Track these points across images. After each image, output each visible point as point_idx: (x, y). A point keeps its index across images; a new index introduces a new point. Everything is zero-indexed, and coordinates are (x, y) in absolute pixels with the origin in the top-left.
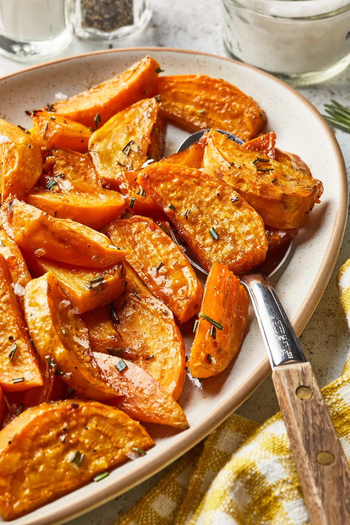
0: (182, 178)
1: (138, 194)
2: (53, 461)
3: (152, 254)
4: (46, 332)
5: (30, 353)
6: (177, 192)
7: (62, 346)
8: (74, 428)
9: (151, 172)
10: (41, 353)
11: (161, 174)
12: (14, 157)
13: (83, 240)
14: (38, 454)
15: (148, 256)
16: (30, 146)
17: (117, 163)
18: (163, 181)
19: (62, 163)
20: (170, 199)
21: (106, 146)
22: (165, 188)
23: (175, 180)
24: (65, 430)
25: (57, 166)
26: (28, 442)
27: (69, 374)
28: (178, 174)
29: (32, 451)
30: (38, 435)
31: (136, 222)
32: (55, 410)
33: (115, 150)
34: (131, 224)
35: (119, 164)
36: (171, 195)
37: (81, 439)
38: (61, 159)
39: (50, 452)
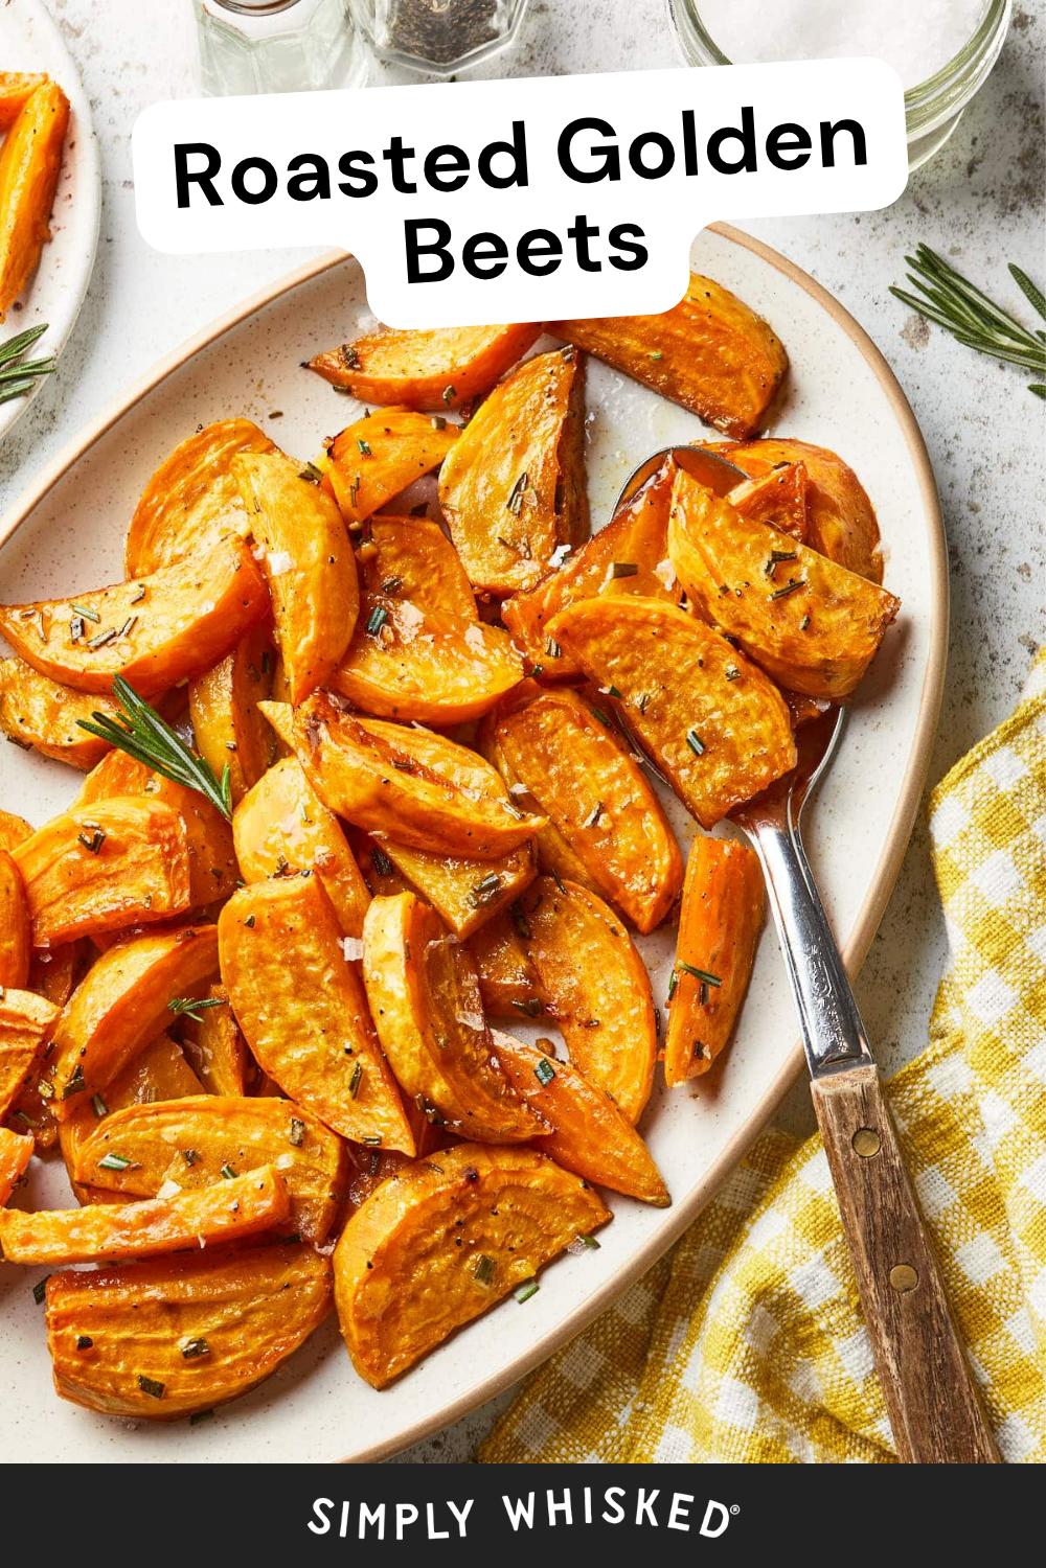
0: (630, 627)
1: (548, 653)
2: (445, 1279)
3: (582, 781)
4: (411, 1054)
5: (386, 1082)
6: (623, 658)
7: (442, 1080)
8: (474, 1217)
9: (571, 621)
10: (407, 1086)
11: (590, 624)
12: (306, 607)
13: (458, 825)
14: (419, 1274)
15: (575, 786)
16: (332, 561)
17: (497, 541)
18: (595, 637)
19: (392, 550)
20: (610, 672)
21: (474, 491)
22: (600, 652)
23: (618, 632)
24: (459, 1223)
25: (384, 560)
26: (402, 1257)
27: (456, 1123)
28: (623, 621)
29: (408, 1269)
30: (415, 1239)
31: (546, 709)
32: (440, 1194)
33: (490, 504)
34: (540, 715)
35: (503, 542)
36: (613, 662)
37: (488, 1234)
38: (390, 543)
39: (438, 1264)
